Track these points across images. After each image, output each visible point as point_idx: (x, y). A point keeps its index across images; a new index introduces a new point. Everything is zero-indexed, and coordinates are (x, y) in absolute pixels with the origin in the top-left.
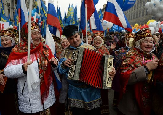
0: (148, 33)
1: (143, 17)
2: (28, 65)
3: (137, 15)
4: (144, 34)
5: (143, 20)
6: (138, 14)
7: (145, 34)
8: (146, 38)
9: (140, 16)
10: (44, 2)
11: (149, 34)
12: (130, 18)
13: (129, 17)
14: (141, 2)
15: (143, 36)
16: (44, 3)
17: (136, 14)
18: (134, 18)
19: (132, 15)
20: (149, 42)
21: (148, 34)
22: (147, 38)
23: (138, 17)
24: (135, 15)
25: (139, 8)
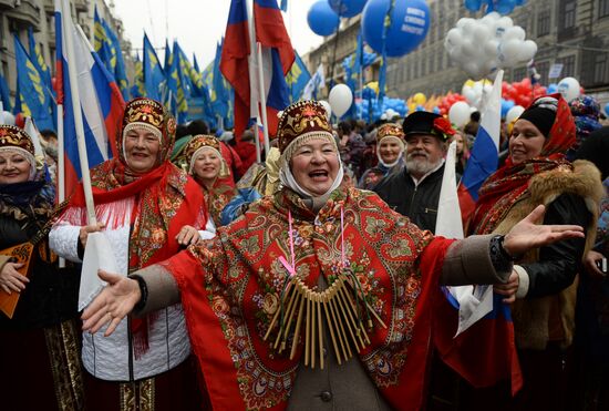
0: (307, 117)
1: (450, 70)
2: (90, 234)
3: (432, 62)
4: (294, 123)
5: (451, 80)
6: (436, 61)
7: (299, 122)
8: (302, 136)
9: (440, 68)
10: (117, 24)
11: (315, 122)
12: (412, 75)
13: (409, 71)
14: (441, 23)
15: (292, 134)
16: (119, 28)
17: (428, 60)
18: (423, 74)
19: (416, 63)
20: (318, 152)
21: (308, 123)
22: (307, 134)
23: (435, 70)
24: (427, 64)
25: (437, 42)
